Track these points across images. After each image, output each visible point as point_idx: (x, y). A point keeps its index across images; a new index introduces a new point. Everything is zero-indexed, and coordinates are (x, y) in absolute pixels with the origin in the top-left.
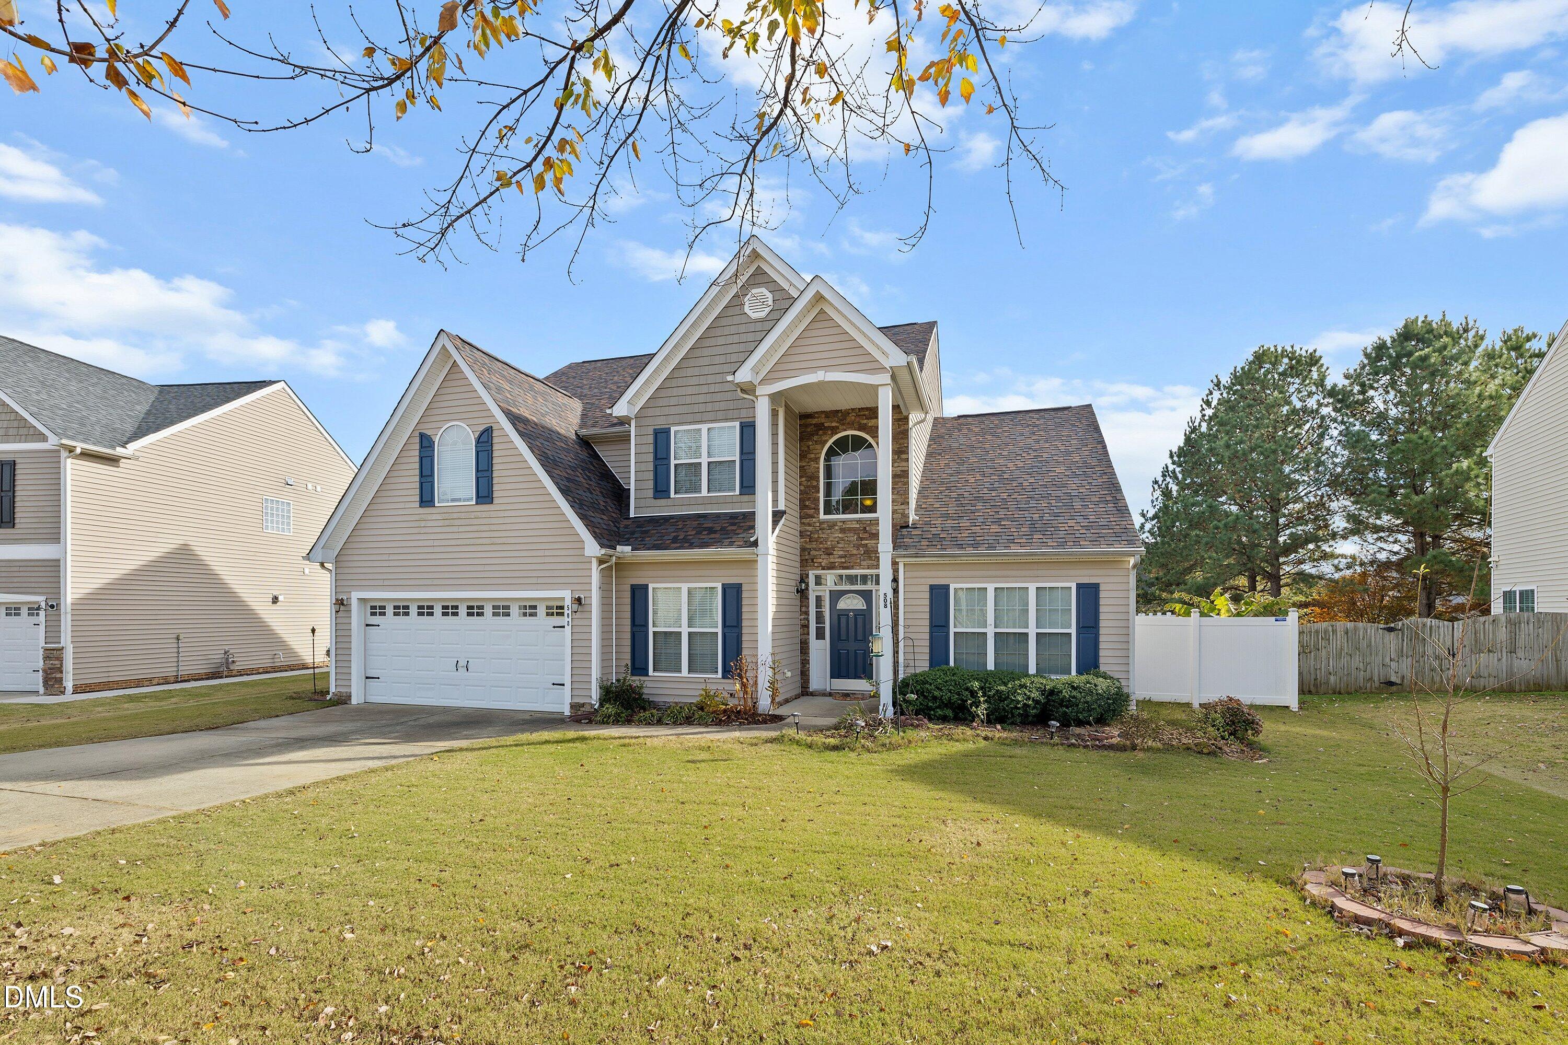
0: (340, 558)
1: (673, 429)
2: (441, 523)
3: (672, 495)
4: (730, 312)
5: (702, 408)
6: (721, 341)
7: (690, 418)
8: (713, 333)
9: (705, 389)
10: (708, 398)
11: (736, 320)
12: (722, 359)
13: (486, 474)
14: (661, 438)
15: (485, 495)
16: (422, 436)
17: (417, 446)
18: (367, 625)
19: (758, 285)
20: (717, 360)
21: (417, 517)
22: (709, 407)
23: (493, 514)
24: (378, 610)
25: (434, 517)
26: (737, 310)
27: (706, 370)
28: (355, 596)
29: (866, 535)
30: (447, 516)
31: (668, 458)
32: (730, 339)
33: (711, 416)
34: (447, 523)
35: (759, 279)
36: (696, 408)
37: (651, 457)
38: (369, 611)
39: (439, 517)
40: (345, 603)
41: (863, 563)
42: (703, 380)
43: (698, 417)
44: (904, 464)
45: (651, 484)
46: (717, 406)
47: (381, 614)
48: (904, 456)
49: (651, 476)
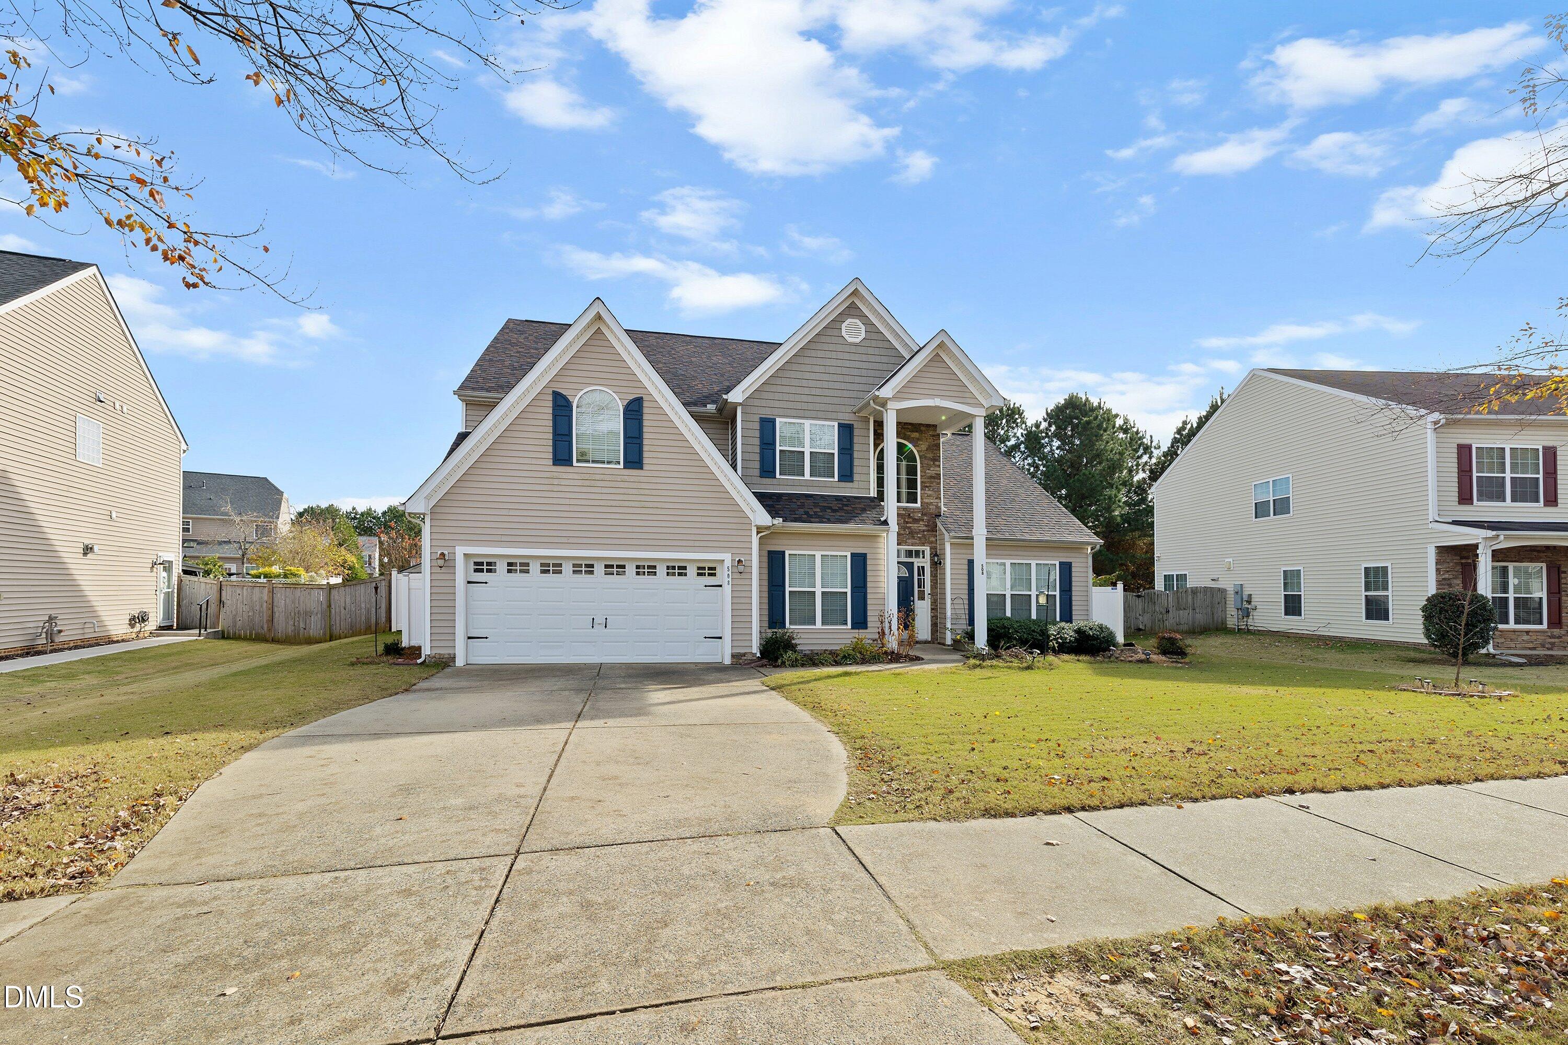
0: (438, 510)
1: (778, 420)
2: (580, 483)
3: (778, 476)
4: (829, 332)
5: (805, 406)
6: (820, 354)
7: (793, 413)
8: (813, 346)
9: (807, 391)
10: (810, 399)
11: (834, 340)
12: (822, 369)
13: (635, 441)
14: (767, 427)
15: (634, 459)
16: (557, 396)
17: (550, 404)
18: (469, 582)
19: (853, 316)
20: (817, 369)
21: (548, 475)
22: (811, 407)
23: (643, 479)
24: (483, 566)
25: (571, 476)
26: (835, 332)
27: (807, 376)
28: (460, 551)
29: (910, 520)
30: (587, 477)
31: (774, 443)
32: (829, 355)
33: (814, 414)
34: (587, 483)
35: (853, 312)
36: (799, 406)
37: (757, 441)
38: (472, 567)
39: (576, 476)
40: (447, 558)
41: (909, 541)
42: (804, 383)
43: (801, 413)
44: (938, 469)
45: (757, 465)
46: (818, 407)
47: (489, 571)
48: (937, 463)
49: (757, 457)
